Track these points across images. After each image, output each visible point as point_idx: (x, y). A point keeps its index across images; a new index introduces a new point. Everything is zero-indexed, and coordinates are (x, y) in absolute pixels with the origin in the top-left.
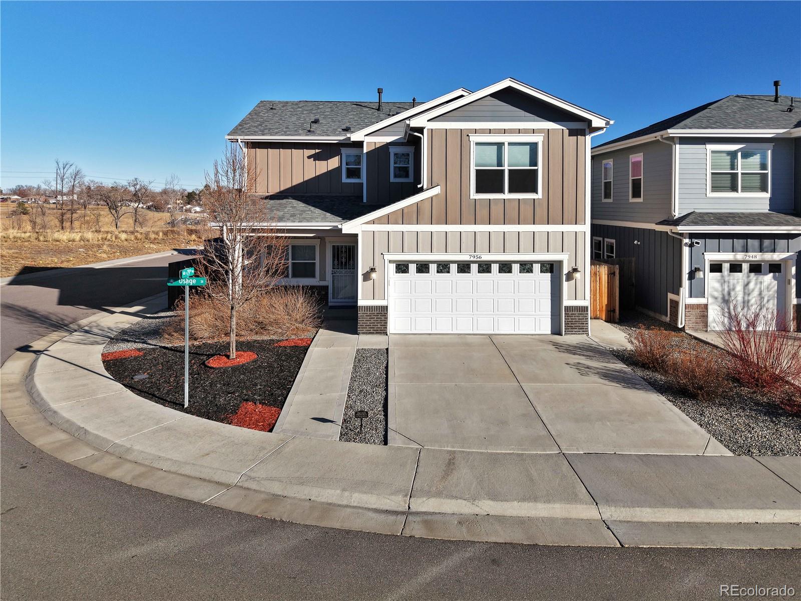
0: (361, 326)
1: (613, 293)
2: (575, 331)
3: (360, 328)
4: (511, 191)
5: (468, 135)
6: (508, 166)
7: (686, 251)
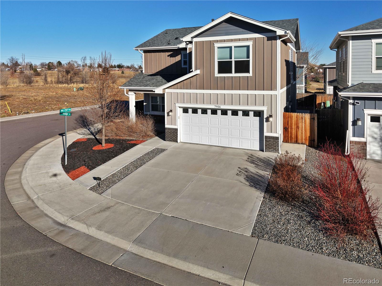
0: (166, 137)
1: (313, 130)
2: (271, 150)
3: (166, 138)
4: (236, 72)
5: (213, 44)
6: (235, 59)
7: (351, 107)
